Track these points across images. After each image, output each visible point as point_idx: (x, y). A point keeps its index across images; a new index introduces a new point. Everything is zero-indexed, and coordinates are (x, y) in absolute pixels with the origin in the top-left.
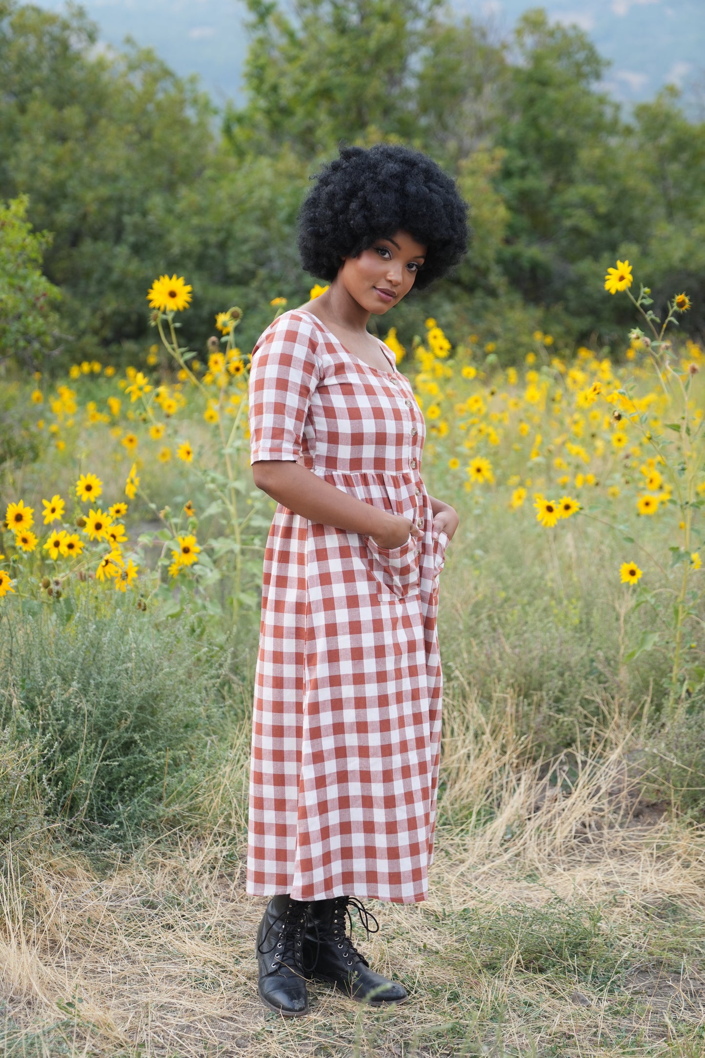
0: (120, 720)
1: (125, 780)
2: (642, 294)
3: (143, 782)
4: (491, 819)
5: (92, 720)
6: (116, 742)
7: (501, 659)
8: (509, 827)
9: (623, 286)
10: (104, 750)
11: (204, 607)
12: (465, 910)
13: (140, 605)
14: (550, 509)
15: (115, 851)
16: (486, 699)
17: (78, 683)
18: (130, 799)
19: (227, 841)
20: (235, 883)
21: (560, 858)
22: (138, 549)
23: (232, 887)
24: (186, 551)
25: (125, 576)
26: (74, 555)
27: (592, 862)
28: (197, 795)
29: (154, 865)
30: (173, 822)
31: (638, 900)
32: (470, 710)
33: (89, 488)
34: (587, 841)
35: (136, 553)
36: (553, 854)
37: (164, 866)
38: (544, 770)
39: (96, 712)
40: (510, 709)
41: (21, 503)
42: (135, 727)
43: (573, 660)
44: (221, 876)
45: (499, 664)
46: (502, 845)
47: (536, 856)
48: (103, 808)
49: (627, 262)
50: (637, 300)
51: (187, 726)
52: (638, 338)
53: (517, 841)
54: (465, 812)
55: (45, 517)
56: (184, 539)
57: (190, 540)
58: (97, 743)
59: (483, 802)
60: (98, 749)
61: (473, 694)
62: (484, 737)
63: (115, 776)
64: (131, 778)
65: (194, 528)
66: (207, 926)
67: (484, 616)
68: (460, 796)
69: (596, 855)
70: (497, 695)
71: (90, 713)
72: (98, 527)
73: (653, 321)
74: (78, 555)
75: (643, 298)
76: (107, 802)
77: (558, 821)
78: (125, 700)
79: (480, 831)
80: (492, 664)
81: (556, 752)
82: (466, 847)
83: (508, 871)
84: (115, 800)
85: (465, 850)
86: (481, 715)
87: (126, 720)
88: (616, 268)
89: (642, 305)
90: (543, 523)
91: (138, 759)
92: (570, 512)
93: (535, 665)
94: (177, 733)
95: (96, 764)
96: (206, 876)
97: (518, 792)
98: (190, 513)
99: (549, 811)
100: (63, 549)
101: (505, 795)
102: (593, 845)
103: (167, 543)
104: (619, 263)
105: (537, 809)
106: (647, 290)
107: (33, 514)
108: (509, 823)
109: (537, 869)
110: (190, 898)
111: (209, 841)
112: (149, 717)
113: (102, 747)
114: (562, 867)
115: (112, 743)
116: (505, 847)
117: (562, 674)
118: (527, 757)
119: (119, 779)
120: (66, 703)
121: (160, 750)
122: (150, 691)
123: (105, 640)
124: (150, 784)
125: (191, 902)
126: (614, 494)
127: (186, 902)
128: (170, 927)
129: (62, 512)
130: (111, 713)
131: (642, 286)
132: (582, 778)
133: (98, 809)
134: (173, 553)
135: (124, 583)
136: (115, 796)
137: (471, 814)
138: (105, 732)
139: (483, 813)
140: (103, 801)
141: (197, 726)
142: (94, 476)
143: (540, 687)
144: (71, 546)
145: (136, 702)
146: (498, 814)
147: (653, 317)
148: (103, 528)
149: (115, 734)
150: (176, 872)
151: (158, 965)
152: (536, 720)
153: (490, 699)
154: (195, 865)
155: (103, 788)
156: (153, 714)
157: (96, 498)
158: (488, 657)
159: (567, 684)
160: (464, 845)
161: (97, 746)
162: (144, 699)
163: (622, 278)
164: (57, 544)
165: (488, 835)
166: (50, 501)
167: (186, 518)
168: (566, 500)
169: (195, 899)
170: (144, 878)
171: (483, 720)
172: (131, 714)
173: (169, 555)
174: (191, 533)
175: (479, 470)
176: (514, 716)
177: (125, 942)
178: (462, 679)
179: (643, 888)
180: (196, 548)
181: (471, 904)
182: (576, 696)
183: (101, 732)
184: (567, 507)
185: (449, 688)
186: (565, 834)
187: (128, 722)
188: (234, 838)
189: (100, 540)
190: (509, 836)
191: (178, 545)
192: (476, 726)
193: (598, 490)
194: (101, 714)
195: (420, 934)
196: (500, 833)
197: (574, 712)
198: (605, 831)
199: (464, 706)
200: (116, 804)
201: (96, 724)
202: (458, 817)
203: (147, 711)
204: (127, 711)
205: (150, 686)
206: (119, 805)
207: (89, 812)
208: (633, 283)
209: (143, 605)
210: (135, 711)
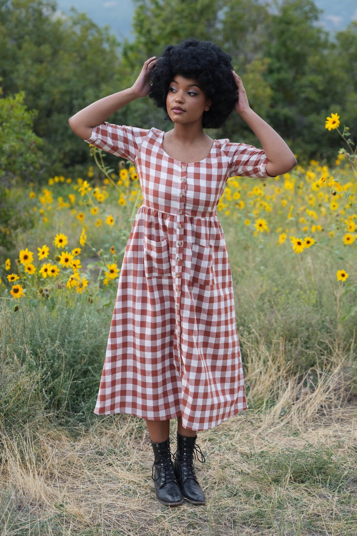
0: (81, 360)
1: (85, 390)
2: (345, 130)
3: (94, 391)
4: (274, 405)
5: (67, 360)
6: (80, 371)
7: (276, 322)
8: (283, 409)
9: (335, 126)
10: (74, 375)
12: (262, 452)
13: (89, 300)
14: (299, 244)
15: (81, 427)
16: (269, 343)
17: (59, 341)
18: (88, 400)
19: (138, 420)
20: (143, 441)
21: (310, 424)
22: (87, 271)
23: (142, 443)
24: (112, 271)
25: (81, 285)
26: (55, 276)
27: (326, 425)
29: (101, 433)
31: (351, 444)
32: (261, 349)
33: (61, 241)
34: (324, 414)
35: (86, 273)
36: (306, 422)
37: (106, 433)
38: (300, 379)
39: (69, 356)
40: (281, 348)
41: (27, 250)
42: (89, 363)
43: (314, 322)
44: (136, 438)
45: (275, 325)
46: (280, 418)
47: (297, 423)
48: (74, 405)
49: (337, 114)
50: (342, 134)
52: (343, 153)
53: (287, 416)
54: (260, 402)
55: (39, 257)
56: (110, 266)
57: (114, 266)
58: (70, 372)
59: (269, 396)
60: (71, 375)
61: (262, 340)
62: (269, 363)
63: (79, 388)
64: (88, 389)
65: (115, 260)
66: (129, 464)
67: (266, 300)
68: (257, 393)
69: (329, 422)
70: (274, 341)
71: (66, 356)
72: (67, 260)
73: (350, 144)
74: (57, 275)
75: (345, 132)
76: (76, 402)
77: (308, 405)
78: (83, 349)
79: (268, 411)
80: (272, 325)
81: (306, 369)
82: (261, 420)
83: (283, 431)
84: (80, 401)
85: (260, 421)
86: (266, 351)
87: (84, 359)
88: (331, 117)
89: (345, 136)
90: (296, 251)
91: (91, 379)
92: (310, 245)
93: (294, 325)
95: (70, 382)
96: (128, 438)
97: (287, 390)
98: (113, 252)
99: (303, 400)
100: (49, 272)
101: (280, 392)
102: (327, 417)
103: (102, 268)
104: (333, 115)
105: (297, 399)
106: (347, 128)
107: (33, 255)
108: (283, 407)
109: (298, 430)
110: (120, 449)
111: (129, 420)
112: (96, 358)
113: (73, 373)
114: (312, 428)
115: (78, 371)
116: (281, 419)
117: (307, 329)
118: (291, 372)
119: (82, 390)
120: (54, 352)
122: (96, 344)
123: (72, 319)
125: (121, 452)
126: (332, 235)
127: (118, 452)
128: (110, 465)
129: (48, 254)
130: (76, 356)
131: (345, 126)
132: (320, 383)
133: (72, 405)
134: (105, 273)
135: (81, 289)
136: (80, 399)
137: (263, 402)
138: (73, 366)
139: (269, 402)
140: (74, 401)
142: (63, 235)
143: (296, 336)
144: (53, 271)
145: (89, 350)
146: (277, 402)
147: (351, 142)
148: (69, 261)
149: (79, 367)
150: (113, 436)
151: (105, 484)
152: (295, 353)
153: (271, 343)
154: (122, 432)
155: (74, 395)
156: (98, 356)
157: (65, 246)
158: (269, 321)
159: (311, 334)
160: (260, 419)
161: (70, 373)
162: (93, 348)
163: (334, 123)
164: (46, 270)
165: (272, 413)
166: (41, 248)
167: (111, 255)
168: (307, 239)
169: (123, 450)
170: (97, 440)
171: (268, 354)
172: (87, 357)
173: (103, 274)
174: (114, 262)
175: (261, 225)
176: (283, 352)
177: (88, 473)
178: (256, 333)
179: (354, 438)
180: (117, 270)
181: (265, 449)
182: (316, 340)
183: (72, 366)
184: (308, 242)
185: (249, 338)
186: (312, 411)
187: (85, 361)
189: (68, 267)
190: (283, 413)
191: (108, 269)
192: (264, 357)
193: (324, 233)
194: (72, 357)
195: (239, 465)
196: (279, 412)
197: (315, 349)
198: (333, 409)
199: (258, 347)
200: (80, 402)
201: (69, 362)
202: (256, 404)
203: (95, 355)
204: (84, 355)
205: (96, 342)
206: (82, 403)
207: (67, 407)
208: (340, 125)
209: (91, 300)
210: (88, 355)
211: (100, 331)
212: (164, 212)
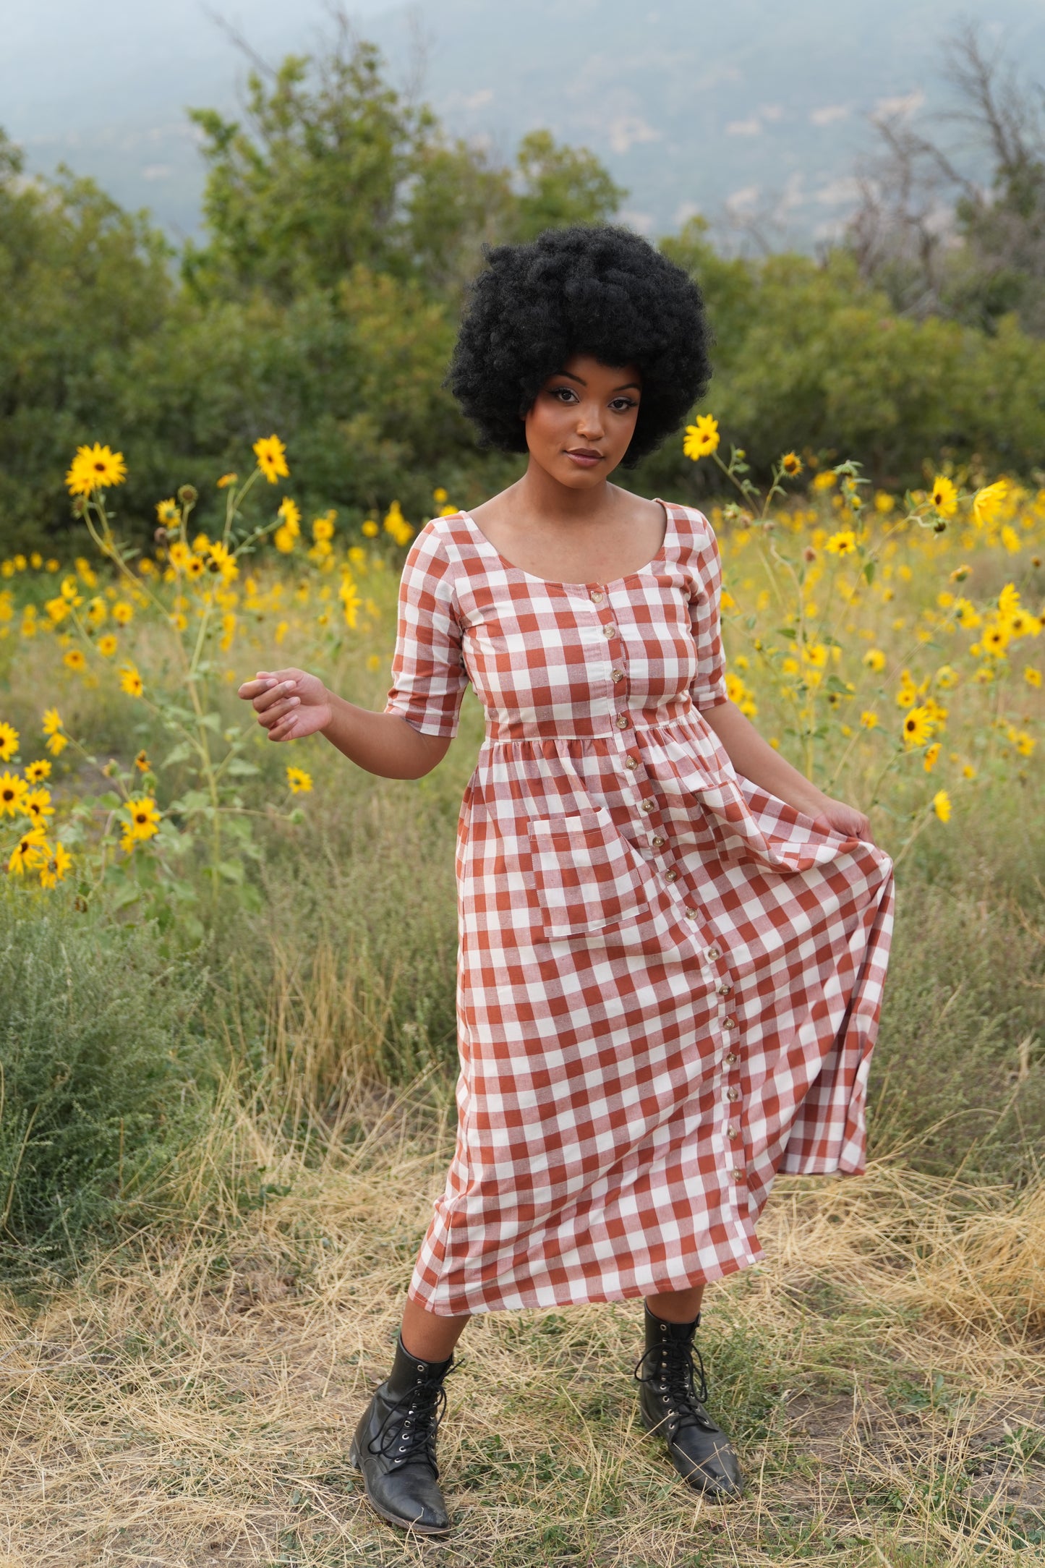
0: (54, 1077)
1: (65, 1160)
2: (734, 459)
3: (91, 1161)
5: (14, 1077)
6: (50, 1106)
9: (709, 448)
10: (32, 1121)
11: (171, 890)
12: (550, 1318)
13: (77, 904)
15: (49, 1274)
18: (72, 1191)
19: (213, 1241)
20: (228, 1302)
22: (75, 822)
23: (222, 1311)
24: (141, 819)
25: (54, 866)
28: (167, 1179)
29: (107, 1290)
30: (136, 1222)
31: (779, 1281)
35: (72, 826)
37: (123, 1286)
39: (20, 1068)
42: (75, 1083)
44: (207, 1294)
48: (35, 1203)
49: (710, 417)
50: (728, 465)
51: (150, 1075)
52: (735, 516)
56: (136, 804)
57: (147, 805)
58: (22, 1114)
60: (24, 1122)
63: (49, 1156)
64: (75, 1157)
65: (150, 787)
66: (188, 1381)
71: (11, 1069)
72: (9, 796)
73: (750, 493)
75: (737, 463)
76: (40, 1194)
78: (60, 1046)
84: (52, 1191)
87: (63, 1075)
88: (696, 425)
89: (735, 473)
91: (83, 1129)
94: (138, 1085)
95: (20, 1145)
96: (185, 1297)
98: (144, 767)
103: (114, 812)
104: (700, 420)
106: (740, 453)
110: (162, 1337)
111: (189, 1240)
112: (97, 1068)
113: (29, 1117)
115: (44, 1109)
119: (57, 1161)
121: (113, 1114)
122: (94, 1031)
123: (29, 961)
124: (101, 1165)
125: (163, 1344)
127: (156, 1344)
128: (131, 1388)
131: (733, 447)
133: (27, 1204)
134: (122, 825)
135: (53, 877)
136: (51, 1184)
138: (33, 1093)
140: (34, 1192)
141: (165, 1074)
142: (8, 727)
145: (77, 1047)
147: (751, 488)
148: (18, 798)
149: (48, 1096)
150: (142, 1296)
151: (114, 1458)
154: (167, 1284)
155: (33, 1175)
156: (102, 1060)
157: (11, 755)
161: (20, 1120)
162: (88, 1041)
163: (706, 439)
167: (139, 773)
169: (169, 1339)
170: (94, 1309)
172: (70, 1070)
173: (118, 829)
174: (149, 795)
177: (66, 1423)
179: (784, 1261)
180: (155, 816)
183: (27, 1094)
187: (66, 1078)
188: (223, 1235)
189: (13, 814)
194: (27, 1069)
195: (490, 1362)
200: (51, 1195)
201: (19, 1083)
203: (93, 1059)
204: (63, 1063)
205: (94, 1026)
206: (58, 1196)
207: (15, 1211)
208: (720, 445)
209: (81, 905)
210: (75, 1061)
211: (106, 994)
212: (574, 737)
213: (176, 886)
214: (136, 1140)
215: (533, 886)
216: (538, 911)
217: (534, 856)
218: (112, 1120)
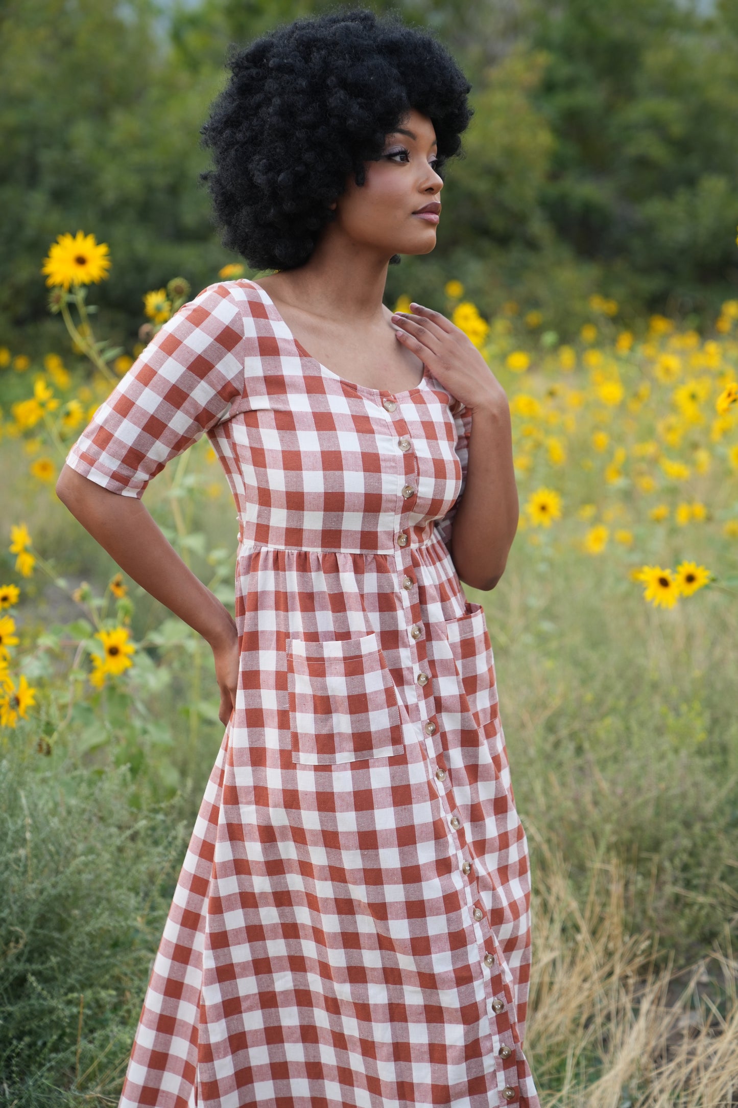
0: (7, 944)
1: (15, 1042)
3: (45, 1044)
4: (597, 1075)
7: (596, 803)
8: (625, 1088)
11: (145, 732)
13: (40, 745)
14: (664, 583)
16: (578, 872)
18: (21, 1079)
22: (41, 653)
24: (114, 651)
25: (17, 702)
32: (554, 890)
35: (37, 658)
38: (674, 989)
40: (616, 889)
42: (31, 952)
43: (709, 807)
45: (595, 815)
54: (554, 1061)
56: (108, 634)
57: (120, 636)
61: (556, 861)
62: (579, 938)
64: (27, 1039)
65: (125, 614)
67: (564, 732)
68: (546, 1030)
70: (596, 865)
77: (705, 1077)
78: (15, 908)
79: (580, 1095)
80: (583, 815)
81: (691, 959)
86: (571, 898)
87: (17, 942)
90: (656, 604)
91: (37, 1007)
92: (695, 586)
93: (649, 813)
94: (100, 956)
97: (636, 1026)
98: (119, 592)
99: (688, 1061)
101: (616, 1031)
103: (85, 643)
105: (670, 1057)
108: (626, 1081)
112: (56, 935)
117: (687, 825)
121: (71, 989)
122: (53, 892)
124: (55, 1049)
134: (93, 658)
135: (13, 715)
137: (565, 1064)
139: (583, 1063)
141: (131, 943)
143: (656, 846)
145: (34, 908)
146: (606, 1059)
152: (656, 905)
153: (584, 871)
156: (62, 926)
158: (576, 801)
159: (699, 841)
162: (46, 904)
167: (113, 599)
168: (688, 568)
171: (574, 905)
172: (25, 934)
173: (89, 663)
174: (124, 625)
175: (543, 508)
176: (622, 900)
180: (129, 647)
184: (690, 579)
187: (21, 946)
190: (628, 1104)
191: (100, 644)
192: (564, 915)
196: (613, 1099)
197: (713, 890)
199: (544, 882)
202: (543, 1069)
203: (52, 925)
204: (18, 929)
205: (54, 886)
206: (5, 1086)
209: (45, 747)
210: (31, 926)
211: (68, 850)
212: (358, 551)
213: (151, 728)
214: (96, 1022)
215: (287, 706)
216: (288, 734)
217: (289, 675)
218: (70, 996)
